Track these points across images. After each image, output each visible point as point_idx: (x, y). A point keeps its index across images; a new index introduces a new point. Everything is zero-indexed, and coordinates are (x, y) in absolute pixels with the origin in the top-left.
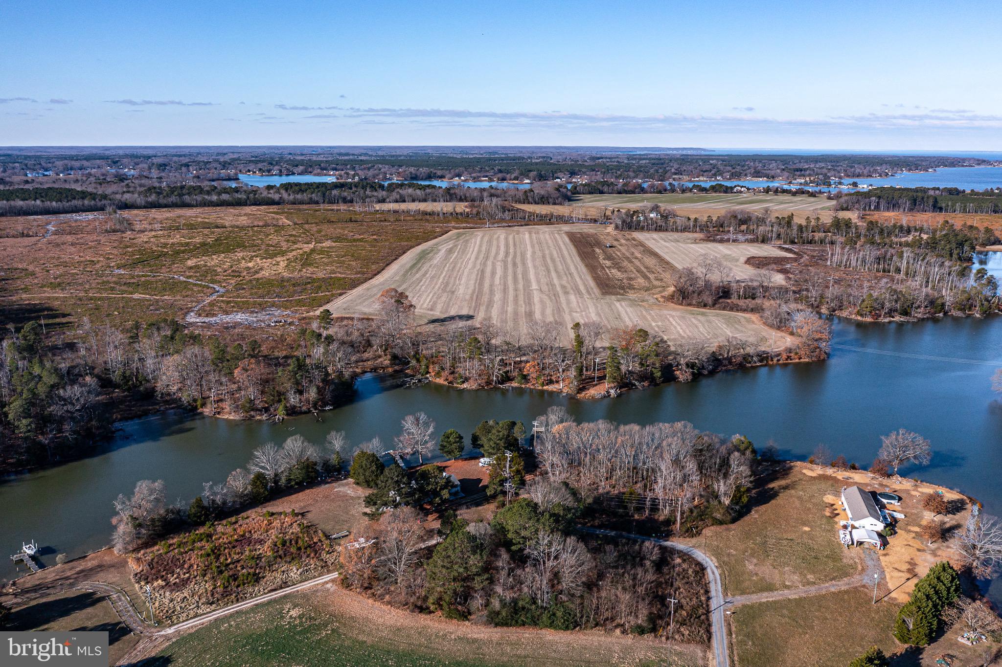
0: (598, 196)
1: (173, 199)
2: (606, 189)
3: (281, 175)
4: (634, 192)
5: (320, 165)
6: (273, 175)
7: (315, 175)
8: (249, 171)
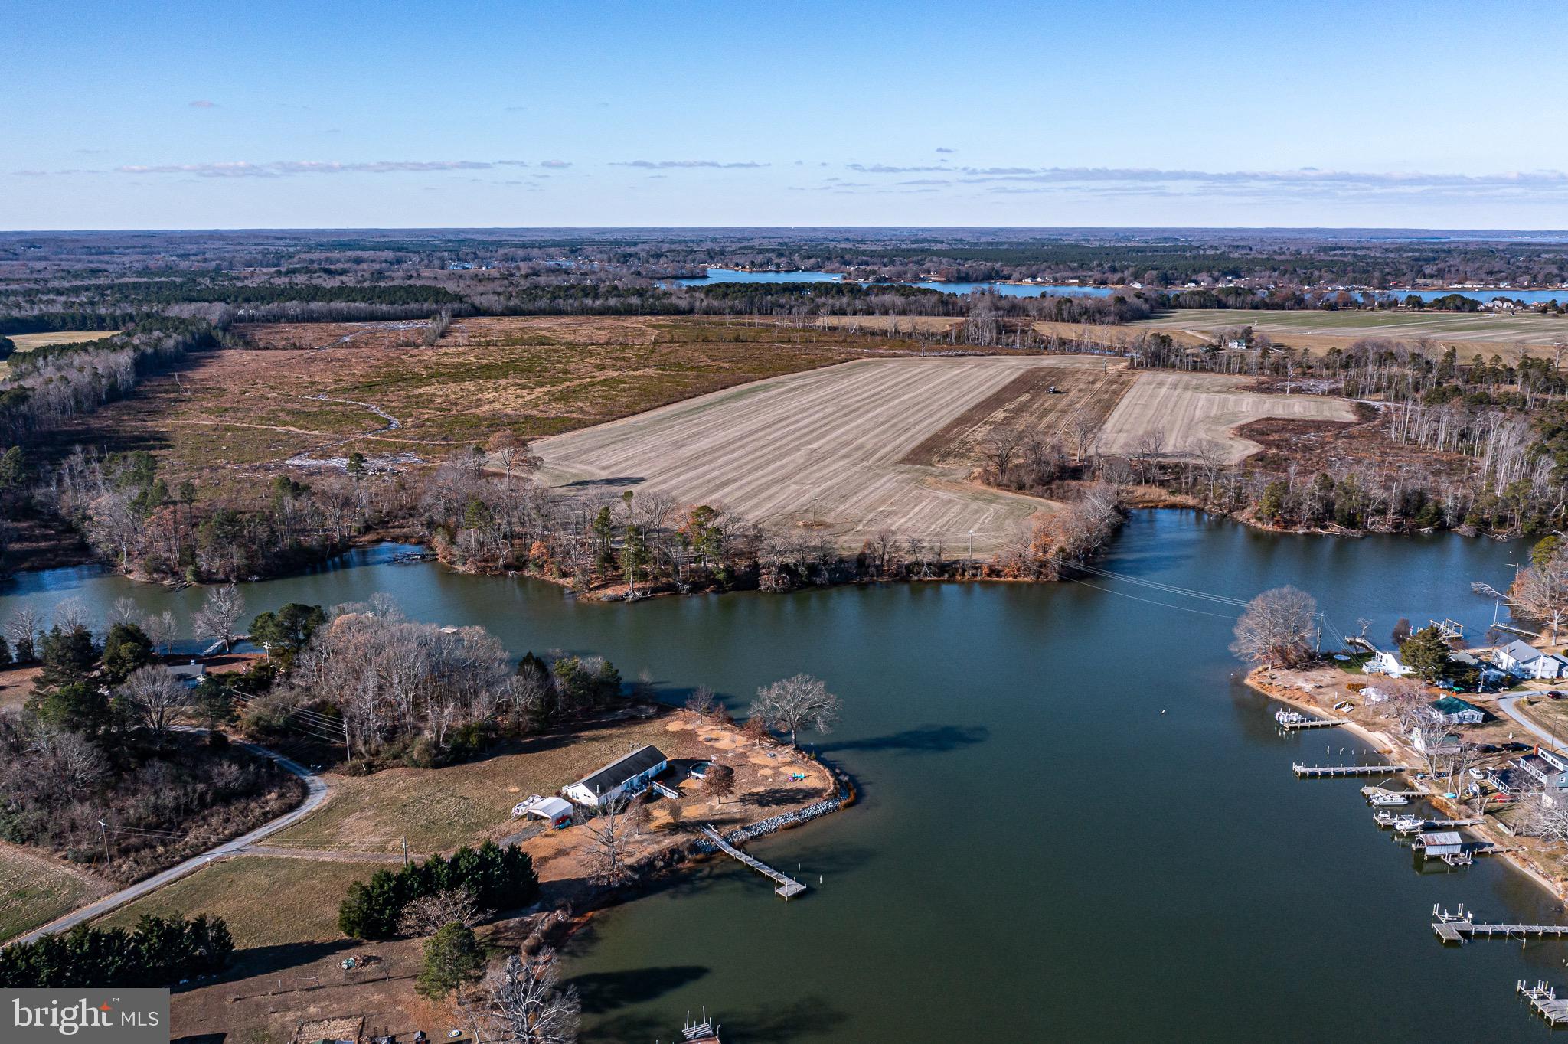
0: (1216, 313)
1: (543, 303)
2: (1231, 300)
3: (778, 272)
4: (1281, 307)
5: (842, 257)
6: (766, 271)
7: (827, 272)
8: (737, 265)
